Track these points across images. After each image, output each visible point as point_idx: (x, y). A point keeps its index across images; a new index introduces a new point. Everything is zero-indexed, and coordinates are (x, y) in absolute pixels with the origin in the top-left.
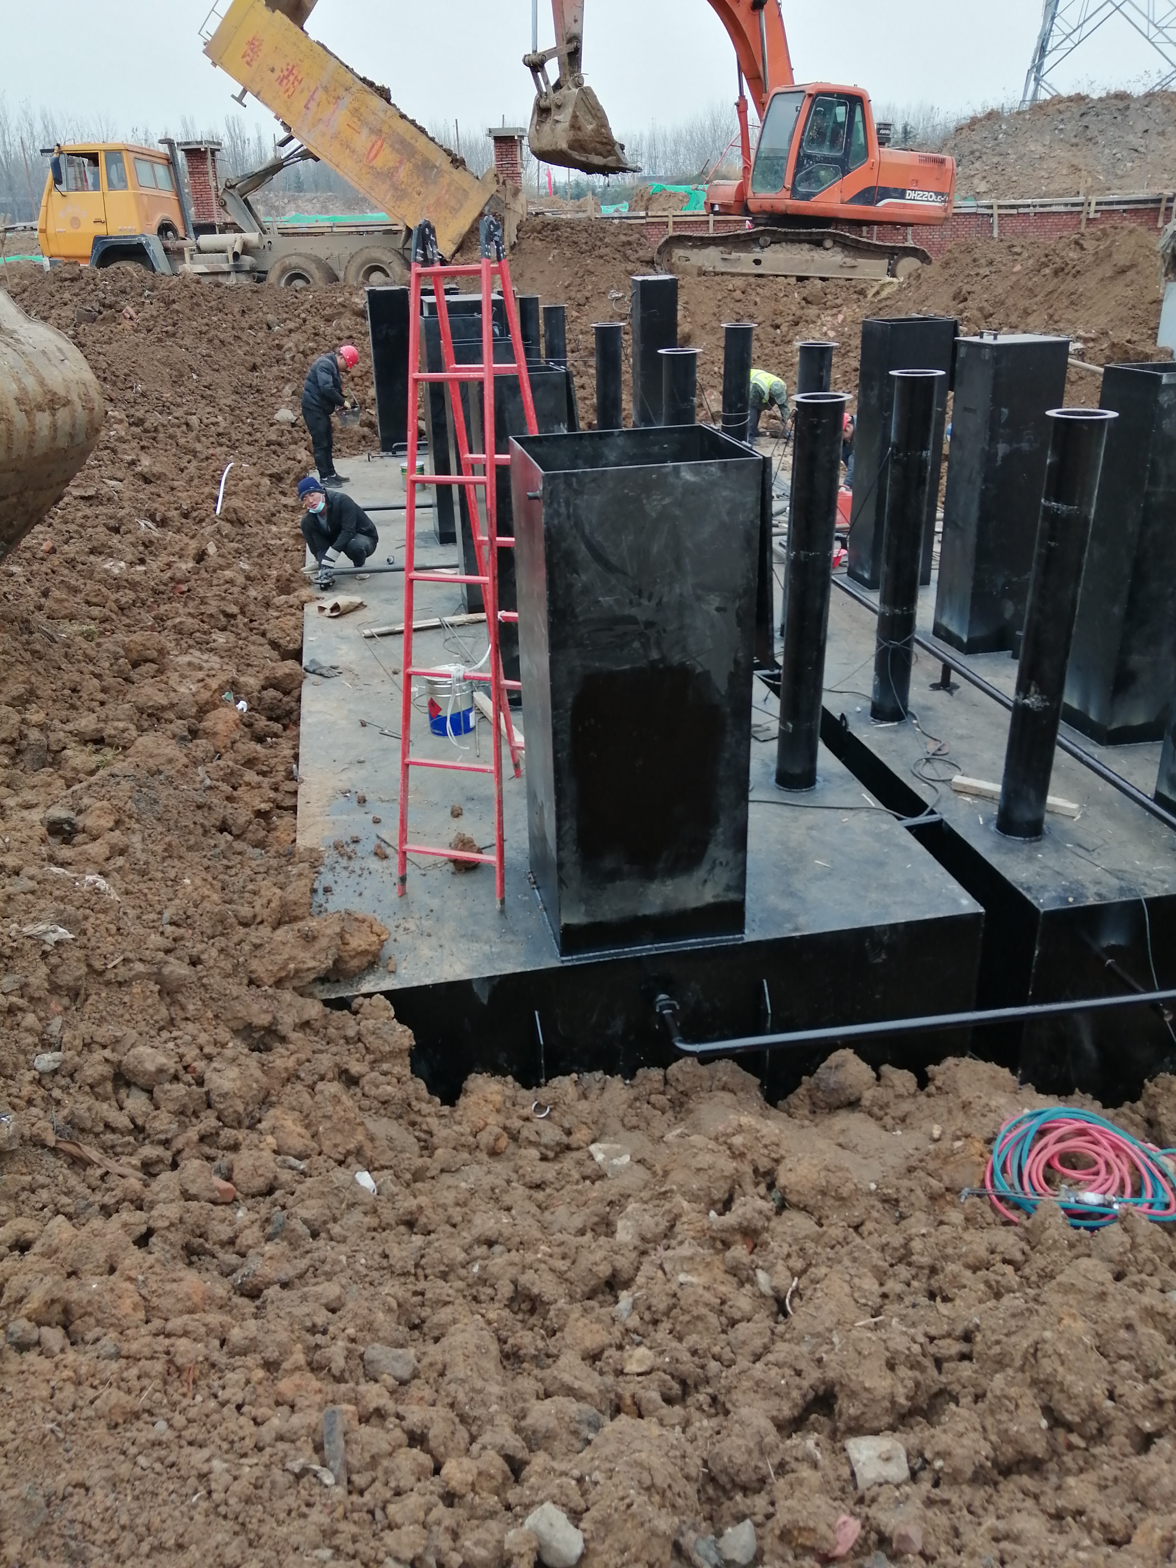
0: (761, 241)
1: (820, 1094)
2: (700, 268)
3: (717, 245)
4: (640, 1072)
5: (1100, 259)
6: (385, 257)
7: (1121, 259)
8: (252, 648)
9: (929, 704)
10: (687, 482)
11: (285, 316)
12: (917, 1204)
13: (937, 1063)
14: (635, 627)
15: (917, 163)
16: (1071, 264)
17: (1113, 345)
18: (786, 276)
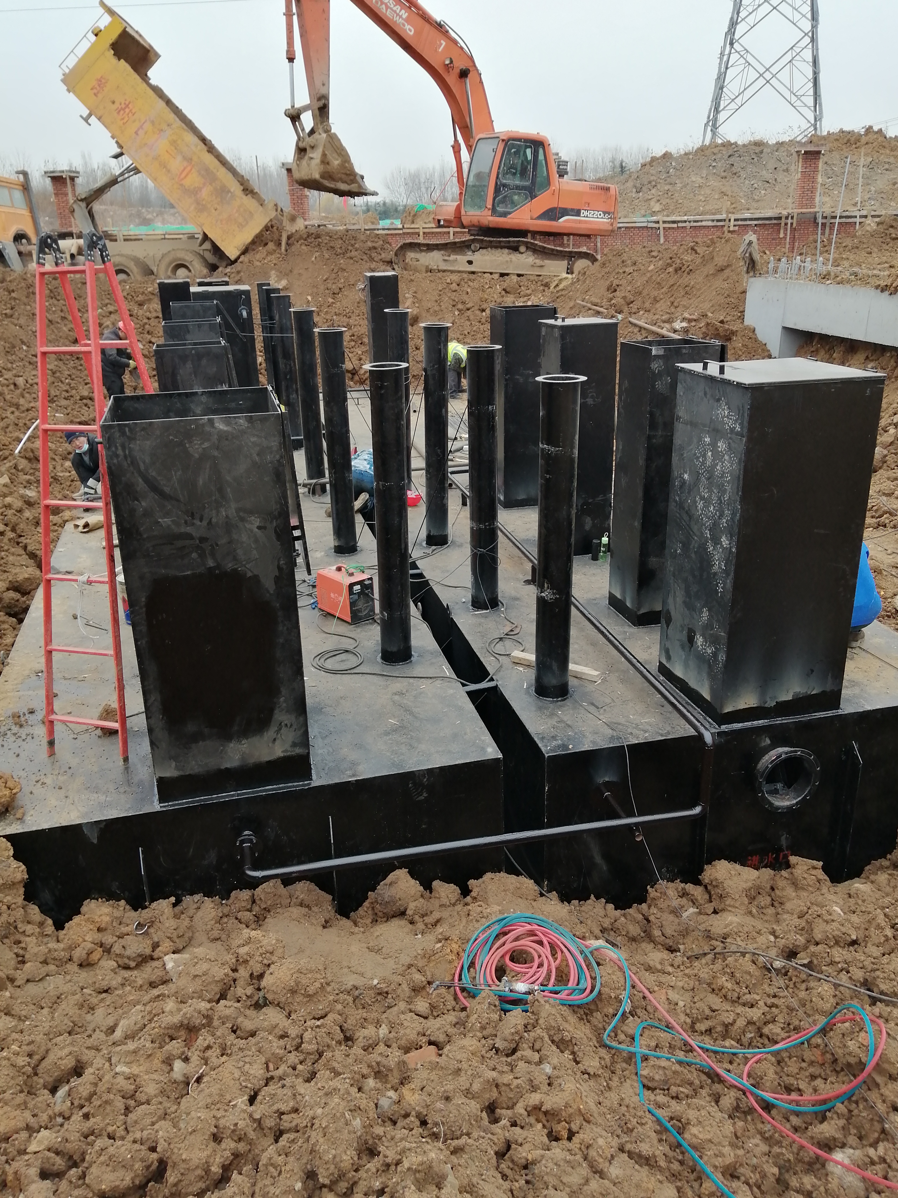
0: (473, 247)
1: (378, 906)
2: (427, 267)
3: (439, 250)
4: (234, 894)
5: (707, 260)
6: (188, 258)
7: (720, 261)
8: (11, 558)
9: (518, 596)
10: (221, 431)
11: (107, 301)
12: (402, 996)
13: (477, 879)
14: (192, 542)
15: (588, 190)
16: (686, 264)
17: (708, 324)
18: (491, 273)
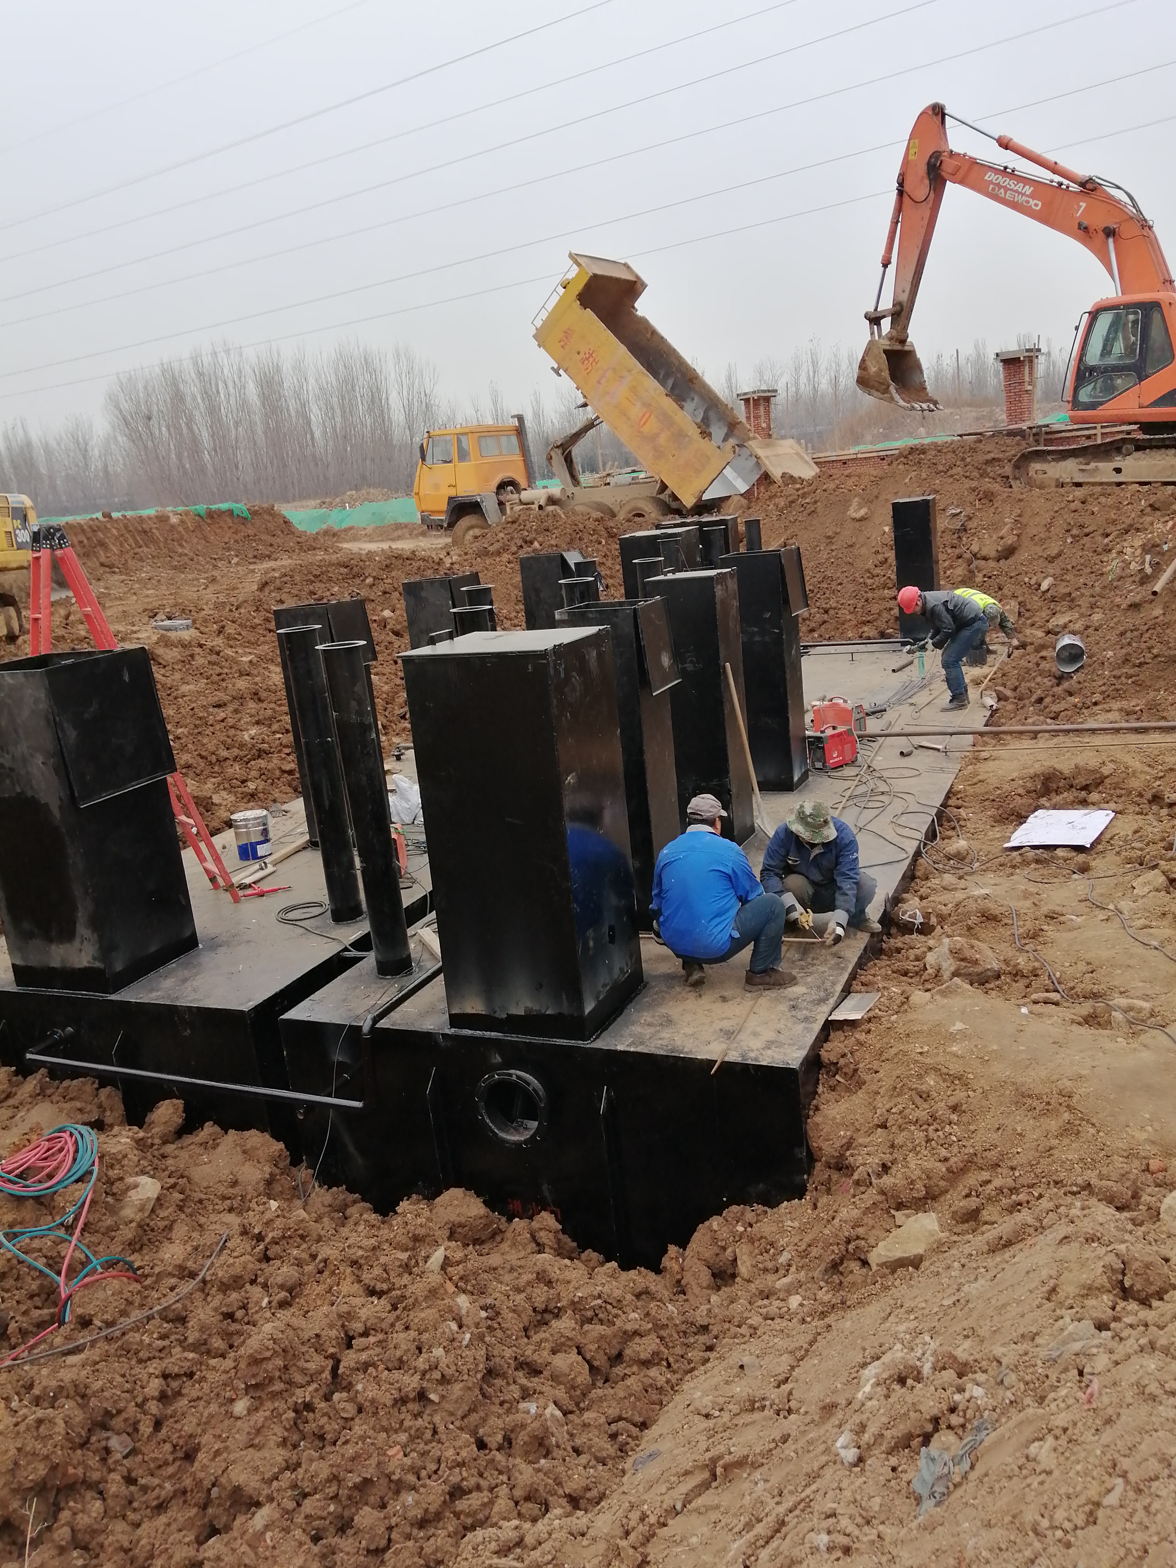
0: (1124, 450)
2: (1057, 480)
3: (1076, 457)
6: (647, 507)
